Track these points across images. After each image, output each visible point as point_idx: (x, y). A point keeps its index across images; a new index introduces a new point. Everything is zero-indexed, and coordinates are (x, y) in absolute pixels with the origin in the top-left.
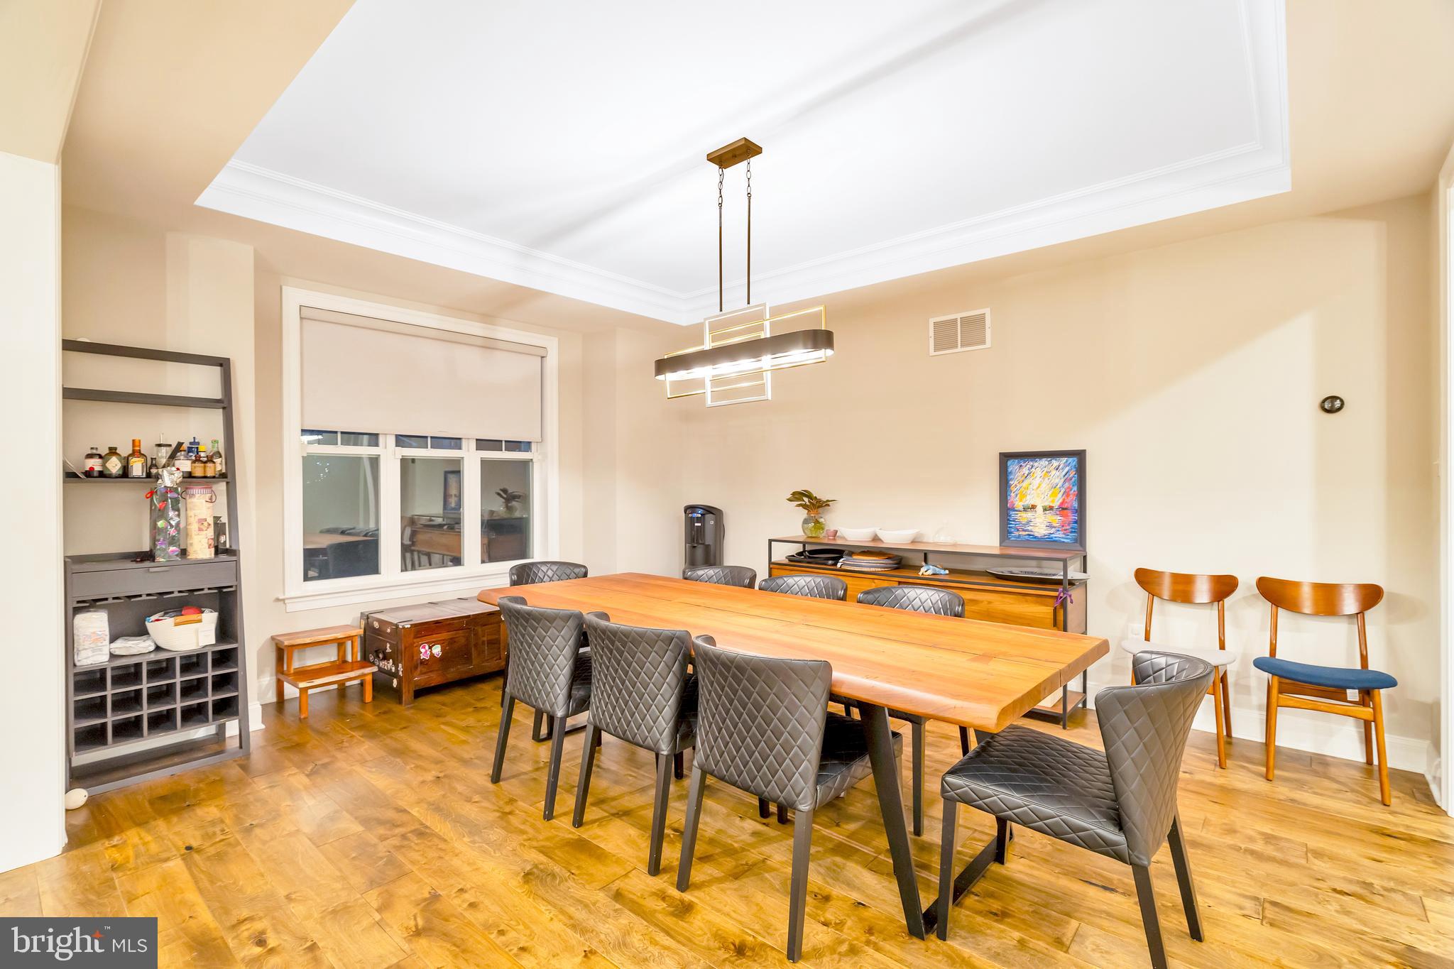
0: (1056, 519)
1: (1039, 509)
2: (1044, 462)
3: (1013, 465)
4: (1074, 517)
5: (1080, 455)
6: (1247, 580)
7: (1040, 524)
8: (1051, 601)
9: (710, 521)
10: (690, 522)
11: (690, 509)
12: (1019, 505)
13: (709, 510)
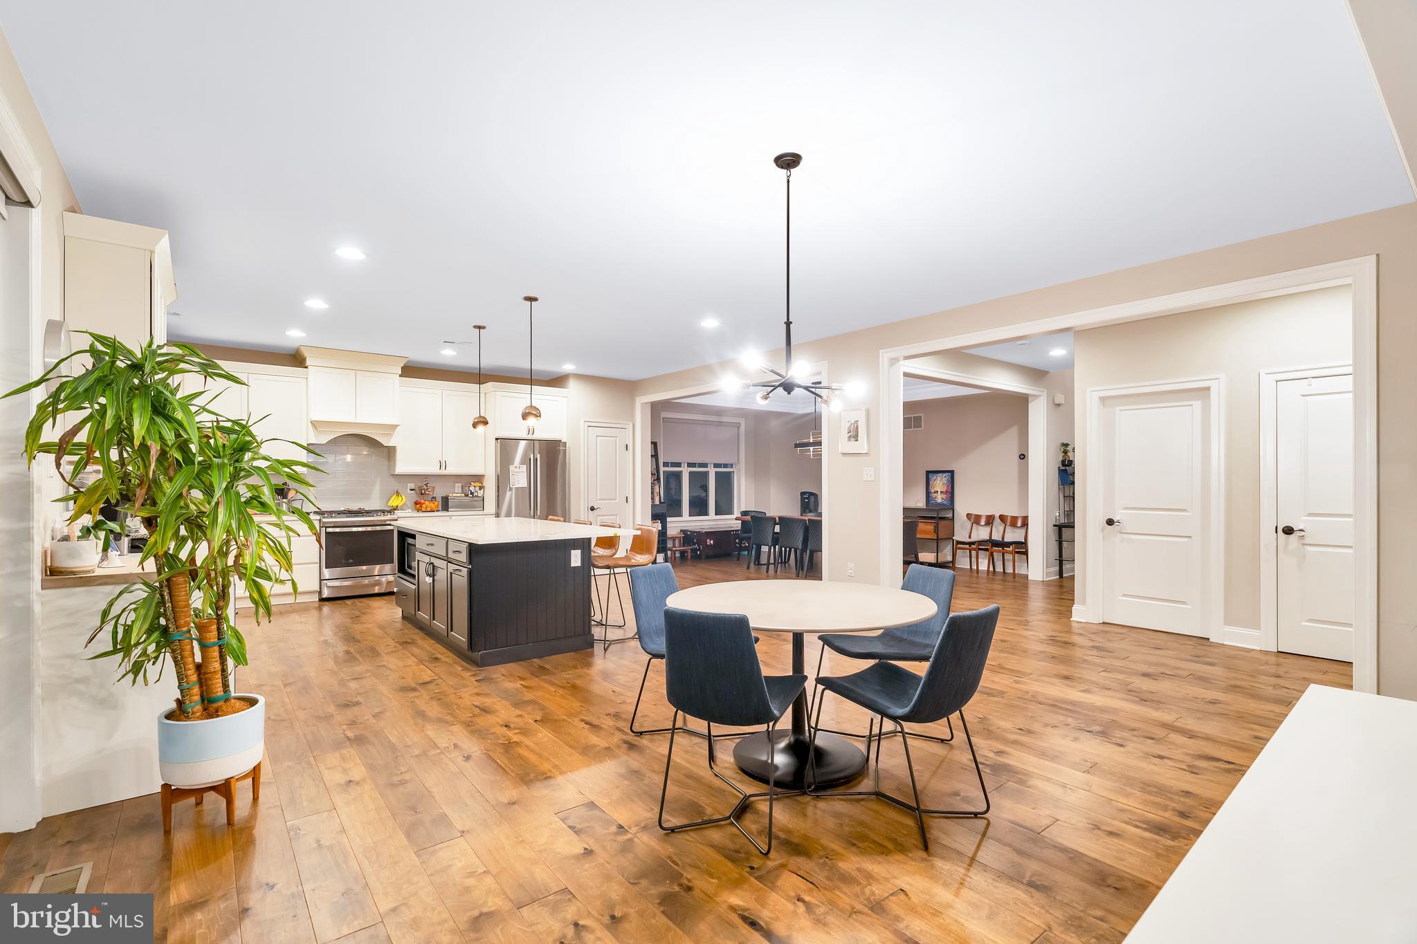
0: (944, 496)
1: (939, 492)
2: (941, 474)
3: (931, 475)
4: (950, 495)
5: (952, 472)
6: (997, 516)
7: (940, 498)
8: (934, 524)
9: (812, 499)
10: (803, 499)
11: (803, 494)
12: (933, 491)
13: (811, 494)
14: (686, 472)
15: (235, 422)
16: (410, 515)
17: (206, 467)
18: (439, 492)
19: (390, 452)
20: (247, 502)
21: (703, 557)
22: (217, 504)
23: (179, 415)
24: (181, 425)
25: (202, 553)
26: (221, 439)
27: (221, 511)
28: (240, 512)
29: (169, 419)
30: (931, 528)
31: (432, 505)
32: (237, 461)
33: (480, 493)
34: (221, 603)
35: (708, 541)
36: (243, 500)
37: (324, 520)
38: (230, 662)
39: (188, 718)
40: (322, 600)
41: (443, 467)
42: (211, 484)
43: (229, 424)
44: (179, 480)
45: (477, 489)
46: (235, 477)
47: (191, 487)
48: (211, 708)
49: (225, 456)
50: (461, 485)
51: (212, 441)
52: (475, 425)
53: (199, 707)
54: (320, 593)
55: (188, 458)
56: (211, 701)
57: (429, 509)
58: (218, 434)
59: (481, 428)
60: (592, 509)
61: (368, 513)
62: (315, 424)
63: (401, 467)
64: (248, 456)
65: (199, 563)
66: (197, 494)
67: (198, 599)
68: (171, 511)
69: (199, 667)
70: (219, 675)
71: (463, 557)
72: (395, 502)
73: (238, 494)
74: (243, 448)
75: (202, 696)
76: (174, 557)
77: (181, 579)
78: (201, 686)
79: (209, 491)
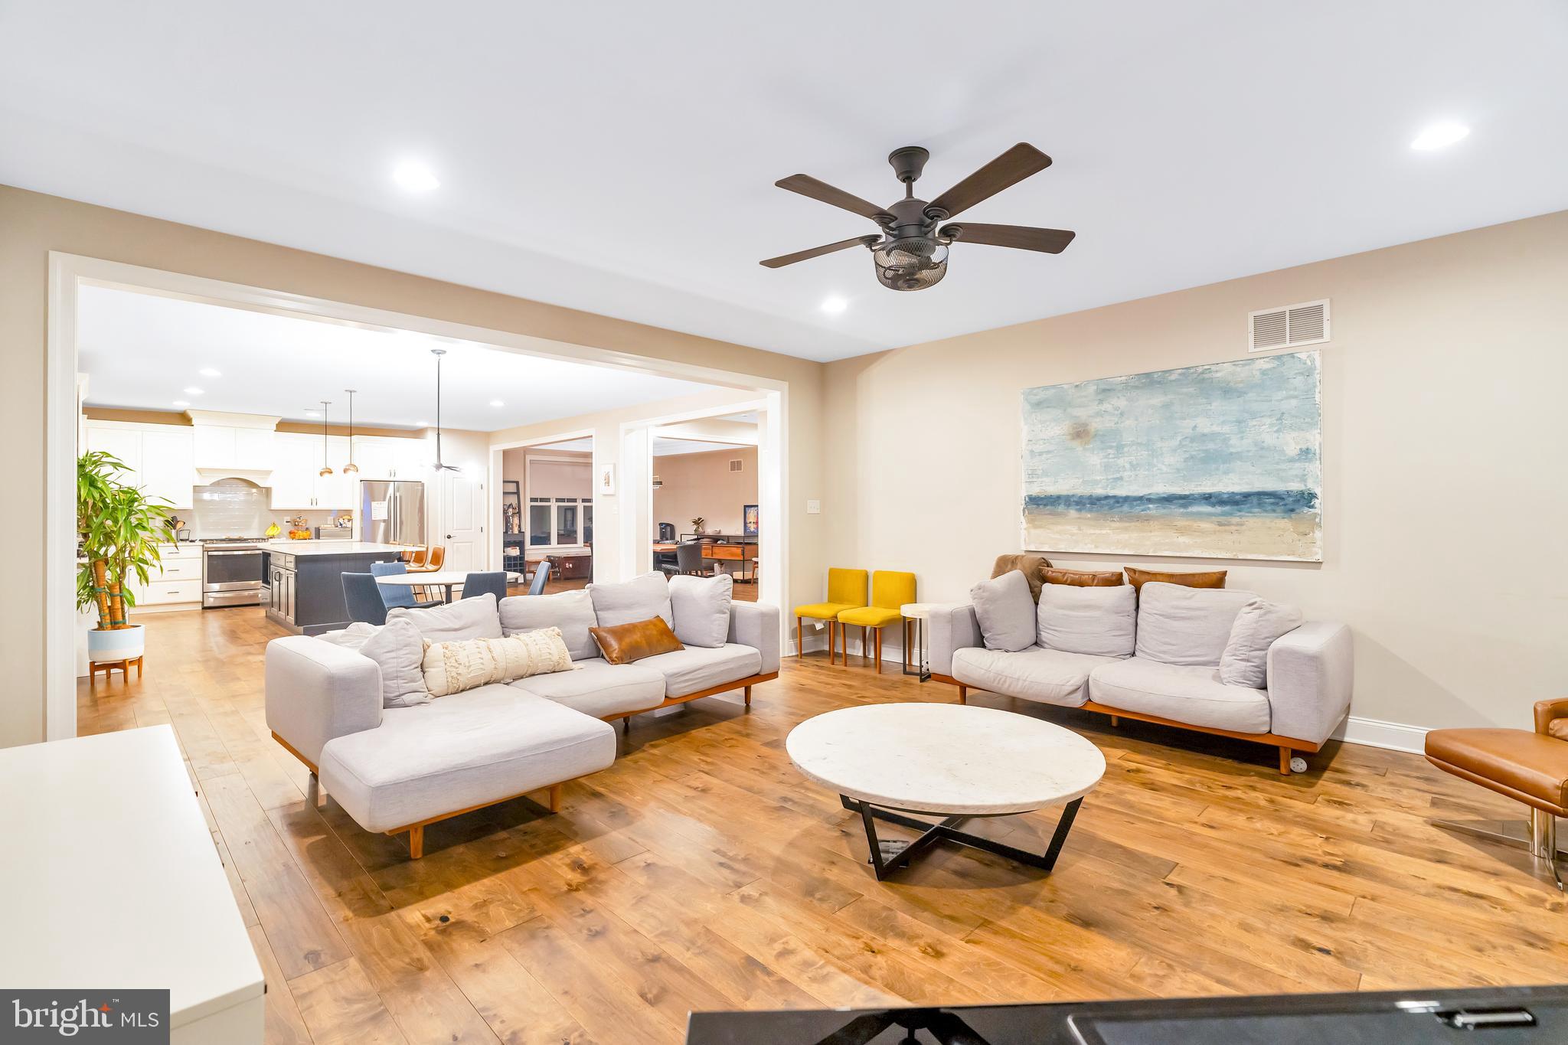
0: (755, 526)
1: (752, 523)
2: (753, 508)
3: (747, 509)
7: (752, 529)
8: (741, 548)
10: (661, 529)
11: (661, 524)
12: (748, 522)
14: (554, 507)
15: (129, 488)
16: (285, 542)
17: (115, 509)
18: (312, 524)
19: (267, 492)
20: (136, 526)
21: (562, 578)
22: (120, 527)
23: (100, 485)
24: (103, 491)
25: (112, 550)
26: (122, 496)
27: (122, 529)
28: (131, 530)
29: (96, 488)
30: (739, 551)
31: (305, 534)
32: (131, 507)
33: (349, 525)
34: (122, 575)
35: (567, 564)
36: (133, 525)
37: (206, 546)
38: (126, 606)
39: (104, 630)
40: (204, 608)
41: (314, 503)
42: (117, 517)
43: (126, 489)
44: (101, 516)
45: (346, 521)
46: (129, 514)
47: (107, 519)
48: (115, 625)
49: (124, 504)
50: (332, 518)
51: (117, 497)
52: (321, 474)
53: (109, 626)
54: (203, 603)
55: (106, 506)
56: (116, 623)
57: (301, 537)
58: (121, 493)
59: (327, 475)
60: (449, 537)
61: (245, 540)
62: (199, 471)
63: (277, 503)
64: (136, 504)
65: (109, 556)
66: (109, 523)
67: (109, 576)
68: (98, 529)
69: (109, 607)
70: (120, 610)
71: (292, 566)
72: (271, 532)
73: (130, 522)
74: (134, 500)
75: (111, 620)
76: (97, 553)
77: (101, 563)
78: (111, 616)
79: (116, 521)
